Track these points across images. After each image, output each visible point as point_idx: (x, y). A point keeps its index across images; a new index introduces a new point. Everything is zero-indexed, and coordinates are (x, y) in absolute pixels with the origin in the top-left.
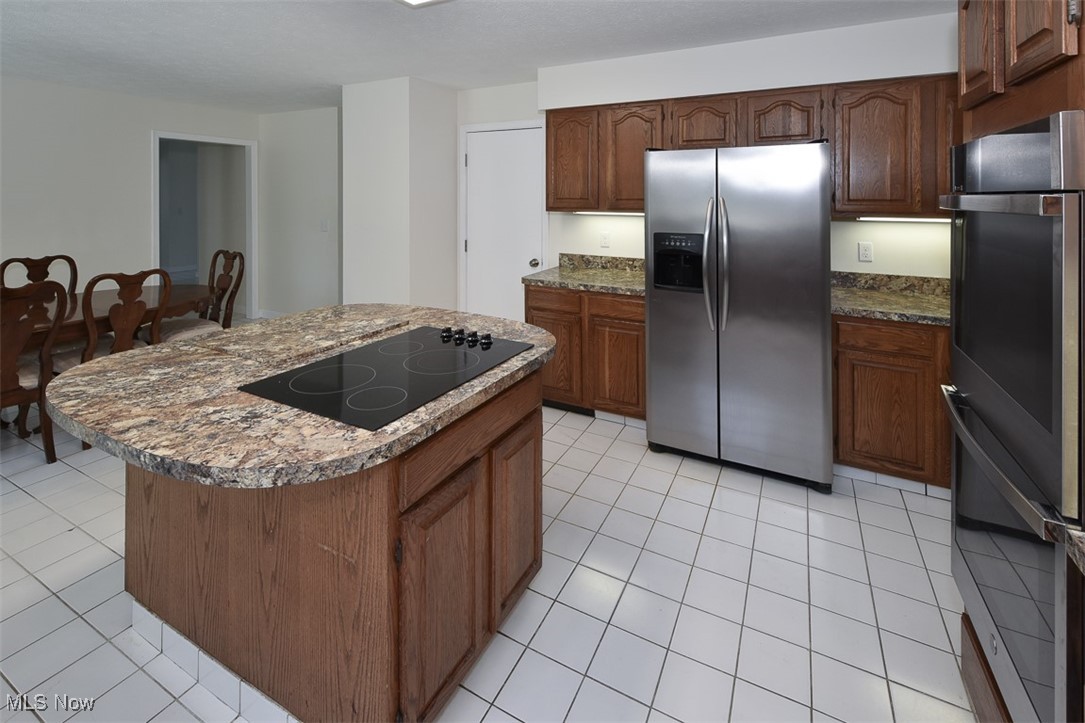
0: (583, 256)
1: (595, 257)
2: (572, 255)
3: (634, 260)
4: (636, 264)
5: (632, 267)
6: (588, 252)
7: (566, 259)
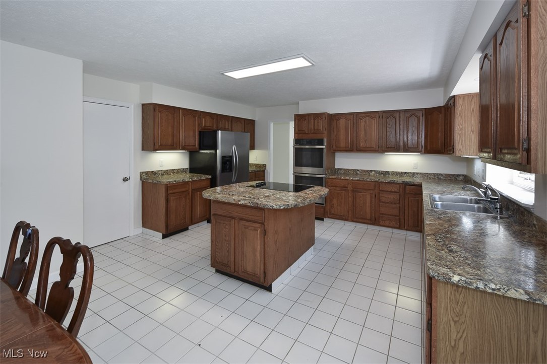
0: (153, 171)
1: (158, 171)
2: (148, 172)
3: (174, 170)
4: (175, 171)
5: (173, 173)
6: (155, 169)
7: (144, 174)
